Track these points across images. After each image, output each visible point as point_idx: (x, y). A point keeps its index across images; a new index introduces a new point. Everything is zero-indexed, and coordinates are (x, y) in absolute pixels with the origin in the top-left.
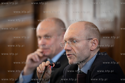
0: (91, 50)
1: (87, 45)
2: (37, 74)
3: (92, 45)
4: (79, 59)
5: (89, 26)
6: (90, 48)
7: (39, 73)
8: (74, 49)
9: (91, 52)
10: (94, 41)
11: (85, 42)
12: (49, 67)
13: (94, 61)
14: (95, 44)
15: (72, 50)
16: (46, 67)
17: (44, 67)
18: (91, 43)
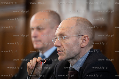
0: (81, 47)
1: (76, 42)
2: (27, 70)
3: (82, 42)
4: (68, 56)
5: (80, 22)
6: (81, 45)
7: (30, 69)
8: (63, 45)
9: (82, 49)
10: (85, 37)
11: (75, 38)
12: (40, 63)
13: (87, 59)
14: (86, 40)
15: (62, 46)
16: (37, 63)
17: (35, 63)
18: (82, 39)
